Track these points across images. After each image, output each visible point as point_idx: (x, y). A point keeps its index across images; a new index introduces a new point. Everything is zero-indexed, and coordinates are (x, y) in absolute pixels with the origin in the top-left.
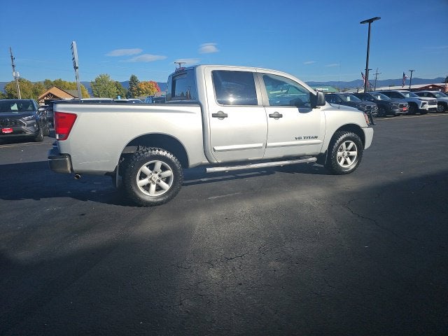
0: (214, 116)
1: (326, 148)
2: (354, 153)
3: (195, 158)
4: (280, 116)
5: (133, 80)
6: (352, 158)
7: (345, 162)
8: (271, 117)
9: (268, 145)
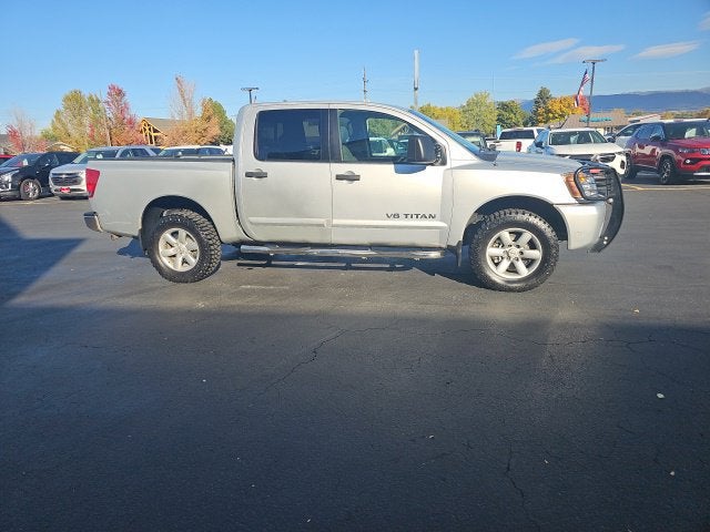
0: (249, 175)
1: (457, 237)
2: (537, 254)
3: (228, 231)
4: (356, 178)
5: (543, 96)
6: (529, 263)
7: (512, 269)
8: (339, 178)
9: (335, 222)
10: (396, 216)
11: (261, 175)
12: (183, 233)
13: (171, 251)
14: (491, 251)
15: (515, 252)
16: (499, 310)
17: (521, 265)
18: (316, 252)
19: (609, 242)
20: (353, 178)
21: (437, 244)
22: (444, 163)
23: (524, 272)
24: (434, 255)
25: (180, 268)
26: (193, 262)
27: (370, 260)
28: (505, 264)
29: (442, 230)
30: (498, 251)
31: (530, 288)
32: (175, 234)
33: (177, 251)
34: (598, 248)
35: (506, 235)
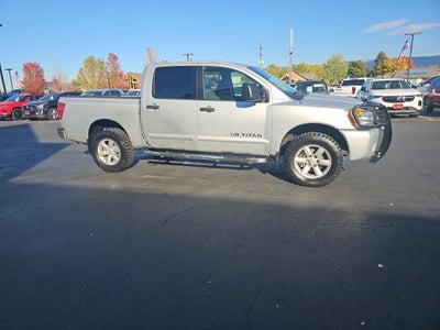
0: (148, 107)
1: (276, 149)
2: (328, 163)
3: (137, 141)
4: (213, 110)
5: (381, 57)
6: (323, 168)
7: (312, 172)
8: (202, 110)
9: (199, 137)
10: (237, 135)
11: (156, 107)
12: (111, 142)
13: (105, 153)
14: (298, 159)
15: (314, 160)
16: (302, 199)
17: (317, 169)
18: (188, 156)
19: (382, 156)
20: (210, 110)
21: (263, 154)
22: (267, 101)
23: (320, 174)
24: (262, 160)
25: (110, 163)
26: (117, 159)
27: (221, 162)
28: (307, 168)
29: (266, 144)
30: (303, 160)
31: (324, 185)
32: (107, 143)
33: (108, 152)
34: (374, 159)
35: (307, 149)
